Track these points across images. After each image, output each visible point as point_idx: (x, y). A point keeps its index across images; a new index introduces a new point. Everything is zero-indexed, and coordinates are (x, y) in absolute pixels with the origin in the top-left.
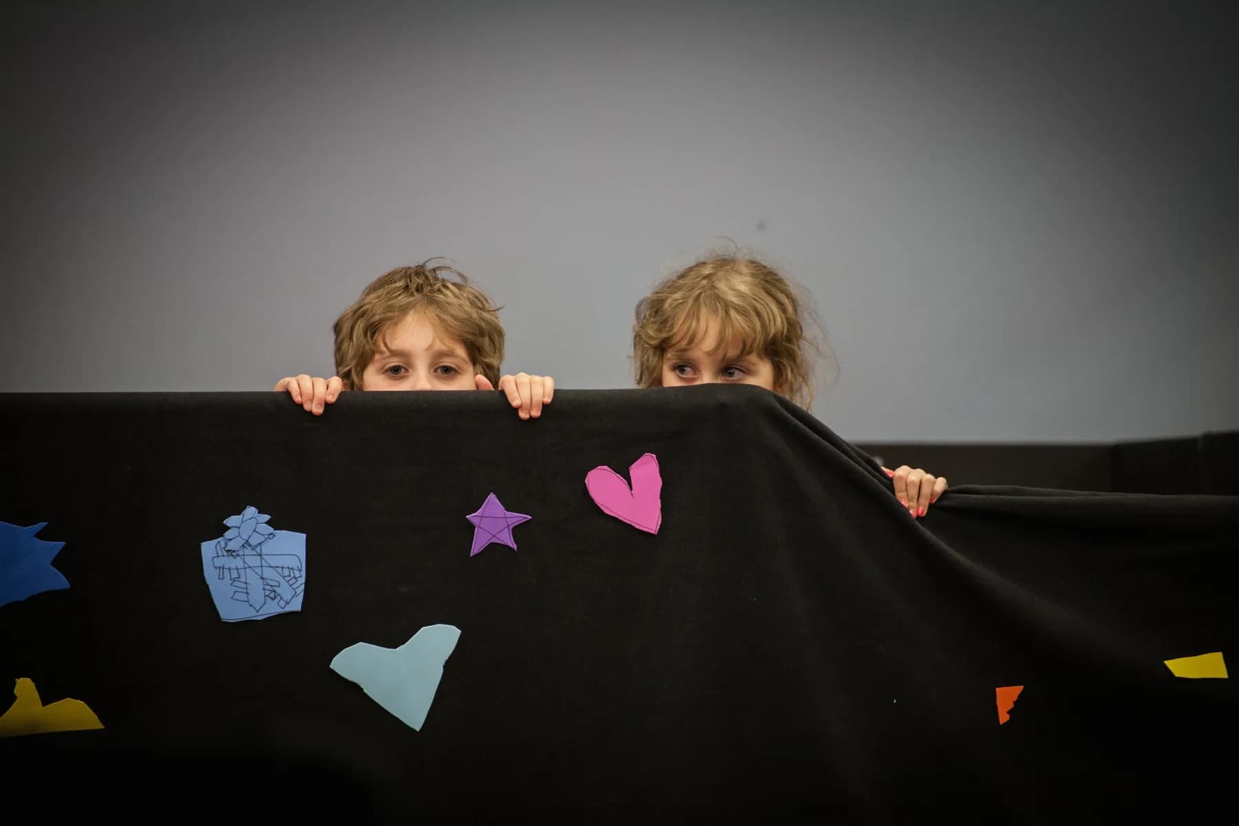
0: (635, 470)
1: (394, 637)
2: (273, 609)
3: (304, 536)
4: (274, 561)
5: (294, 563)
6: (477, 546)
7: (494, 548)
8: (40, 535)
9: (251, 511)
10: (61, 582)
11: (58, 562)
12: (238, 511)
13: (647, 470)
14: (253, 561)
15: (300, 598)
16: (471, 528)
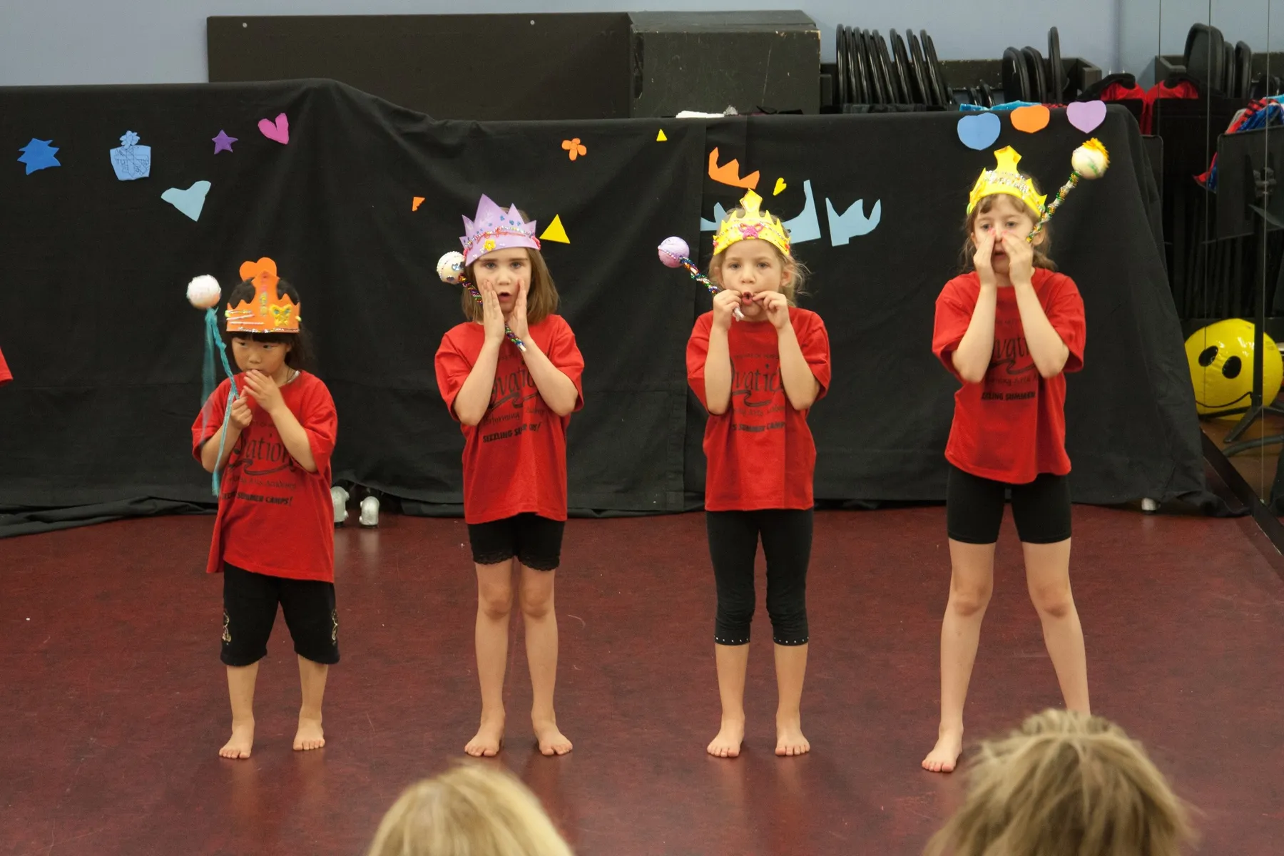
0: (277, 120)
1: (185, 185)
2: (138, 176)
3: (150, 148)
4: (138, 157)
5: (145, 158)
6: (217, 151)
7: (224, 152)
8: (50, 145)
9: (129, 133)
10: (57, 163)
11: (56, 156)
12: (124, 134)
13: (282, 120)
14: (131, 157)
15: (148, 171)
16: (214, 143)
